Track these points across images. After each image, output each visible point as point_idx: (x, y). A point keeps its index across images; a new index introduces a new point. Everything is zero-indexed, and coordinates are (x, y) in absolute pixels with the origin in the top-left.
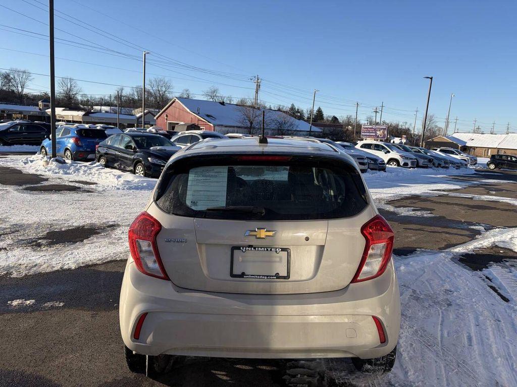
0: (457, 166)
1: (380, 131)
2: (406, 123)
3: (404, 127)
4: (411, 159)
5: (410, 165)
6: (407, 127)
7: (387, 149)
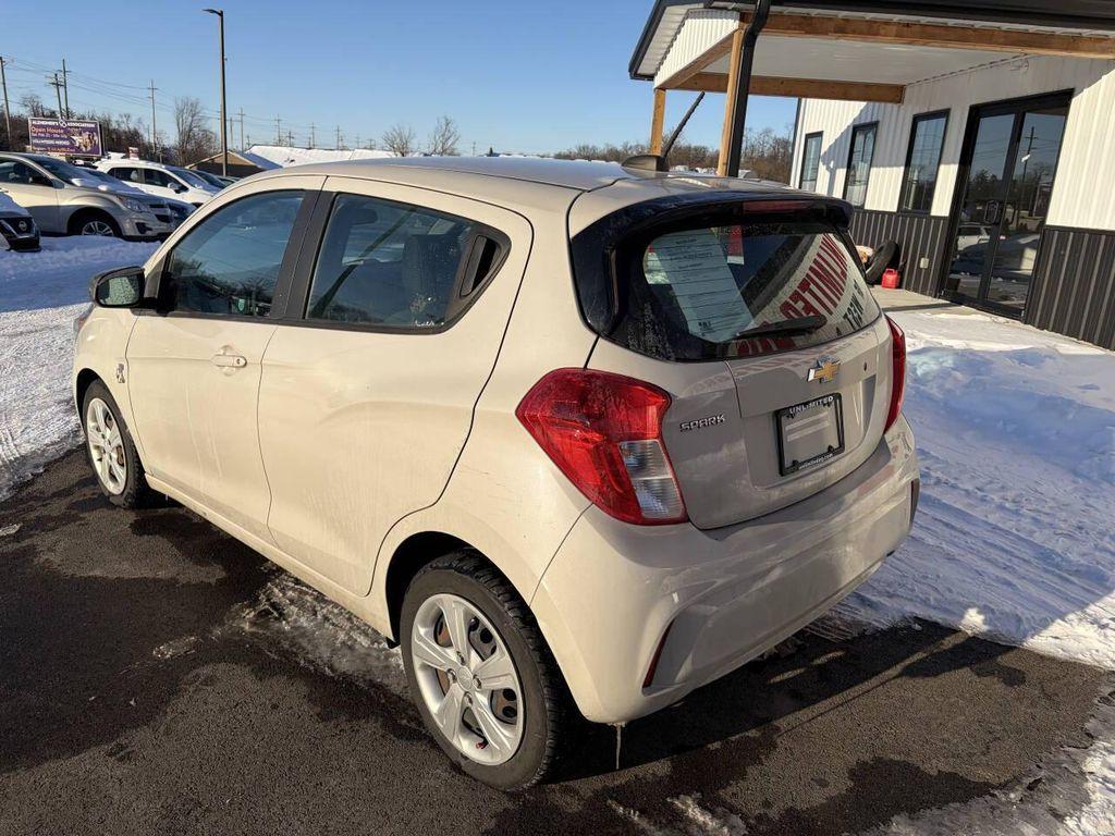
1: (80, 134)
2: (128, 117)
3: (123, 127)
6: (132, 126)
7: (178, 183)
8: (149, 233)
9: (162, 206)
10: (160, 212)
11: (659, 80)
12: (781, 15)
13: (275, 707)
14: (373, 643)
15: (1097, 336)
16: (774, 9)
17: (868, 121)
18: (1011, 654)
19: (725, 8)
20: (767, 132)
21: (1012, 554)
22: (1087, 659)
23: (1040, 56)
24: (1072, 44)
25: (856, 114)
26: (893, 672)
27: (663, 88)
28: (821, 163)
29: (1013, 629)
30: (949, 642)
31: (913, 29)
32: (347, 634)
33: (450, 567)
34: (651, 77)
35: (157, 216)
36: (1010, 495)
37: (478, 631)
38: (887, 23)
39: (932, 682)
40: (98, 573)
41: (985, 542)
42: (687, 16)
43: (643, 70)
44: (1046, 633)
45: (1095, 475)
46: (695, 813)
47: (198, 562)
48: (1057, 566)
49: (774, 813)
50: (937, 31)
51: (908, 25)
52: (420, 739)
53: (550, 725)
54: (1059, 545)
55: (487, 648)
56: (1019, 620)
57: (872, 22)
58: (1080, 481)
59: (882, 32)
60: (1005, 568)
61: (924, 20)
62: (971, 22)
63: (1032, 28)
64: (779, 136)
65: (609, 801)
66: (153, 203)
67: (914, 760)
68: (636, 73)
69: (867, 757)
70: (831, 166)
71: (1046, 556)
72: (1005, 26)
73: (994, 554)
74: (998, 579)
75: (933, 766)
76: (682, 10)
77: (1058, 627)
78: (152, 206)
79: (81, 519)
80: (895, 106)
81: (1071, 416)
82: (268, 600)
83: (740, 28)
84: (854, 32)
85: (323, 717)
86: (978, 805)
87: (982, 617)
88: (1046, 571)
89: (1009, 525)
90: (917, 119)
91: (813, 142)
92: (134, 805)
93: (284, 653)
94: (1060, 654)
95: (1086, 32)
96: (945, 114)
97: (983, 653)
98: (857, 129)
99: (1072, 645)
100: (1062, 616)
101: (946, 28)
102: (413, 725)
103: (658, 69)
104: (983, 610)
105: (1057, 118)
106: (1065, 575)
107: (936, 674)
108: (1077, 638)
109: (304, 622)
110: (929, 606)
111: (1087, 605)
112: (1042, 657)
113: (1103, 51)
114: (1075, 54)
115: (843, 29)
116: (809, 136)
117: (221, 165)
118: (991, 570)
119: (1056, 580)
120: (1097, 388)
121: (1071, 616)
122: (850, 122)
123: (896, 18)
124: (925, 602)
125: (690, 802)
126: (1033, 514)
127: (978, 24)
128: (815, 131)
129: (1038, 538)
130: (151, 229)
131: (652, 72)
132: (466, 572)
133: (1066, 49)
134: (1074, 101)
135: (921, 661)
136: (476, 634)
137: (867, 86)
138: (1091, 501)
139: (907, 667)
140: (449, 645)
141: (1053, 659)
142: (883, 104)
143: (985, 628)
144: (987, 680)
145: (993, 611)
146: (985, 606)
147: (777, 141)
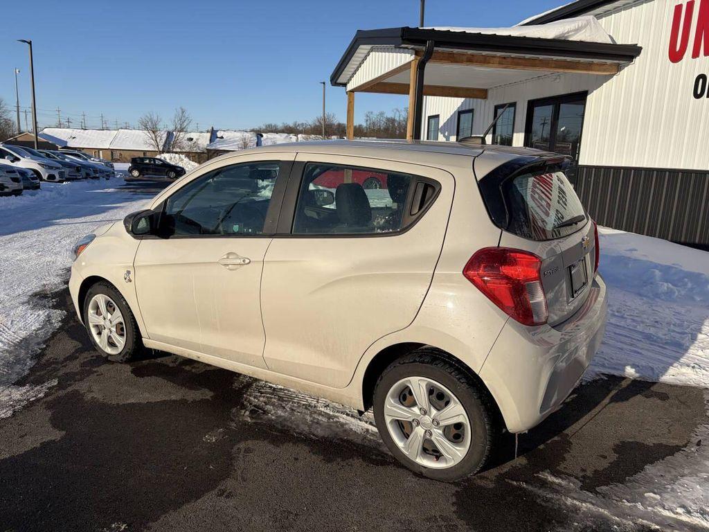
0: (107, 175)
4: (57, 168)
5: (58, 178)
7: (13, 155)
8: (6, 190)
9: (14, 172)
10: (13, 175)
11: (350, 87)
12: (437, 52)
13: (296, 459)
14: (329, 419)
15: (614, 224)
16: (435, 49)
17: (467, 108)
18: (657, 385)
19: (407, 48)
20: (382, 114)
21: (632, 338)
22: (692, 384)
23: (566, 73)
24: (589, 67)
25: (459, 104)
26: (607, 400)
27: (352, 91)
28: (439, 133)
29: (651, 374)
30: (624, 384)
31: (509, 60)
32: (311, 416)
33: (415, 361)
34: (345, 85)
35: (11, 178)
36: (615, 309)
37: (434, 395)
38: (494, 57)
39: (626, 404)
40: (133, 401)
41: (615, 333)
42: (372, 50)
43: (340, 81)
44: (667, 374)
45: (650, 295)
46: (551, 478)
47: (191, 388)
48: (655, 341)
49: (589, 473)
50: (520, 61)
51: (504, 58)
52: (388, 465)
53: (489, 438)
54: (652, 331)
55: (442, 403)
56: (652, 369)
57: (485, 56)
58: (645, 299)
59: (491, 61)
60: (631, 345)
61: (513, 55)
62: (552, 57)
63: (569, 59)
64: (389, 116)
65: (506, 480)
66: (8, 170)
67: (639, 440)
68: (336, 82)
69: (617, 442)
70: (446, 134)
71: (648, 337)
72: (555, 58)
73: (623, 339)
74: (632, 351)
75: (651, 441)
76: (369, 47)
77: (672, 371)
78: (7, 172)
79: (95, 372)
80: (483, 101)
81: (630, 265)
82: (251, 404)
83: (416, 59)
84: (476, 62)
85: (329, 461)
86: (679, 456)
87: (634, 370)
88: (652, 344)
89: (622, 324)
90: (497, 108)
91: (433, 121)
92: (253, 518)
93: (281, 431)
94: (679, 383)
95: (596, 61)
96: (513, 105)
97: (642, 387)
98: (460, 113)
99: (683, 378)
100: (671, 365)
101: (524, 59)
102: (379, 458)
103: (350, 79)
104: (633, 366)
105: (580, 106)
106: (661, 345)
107: (627, 400)
108: (683, 374)
109: (280, 412)
110: (606, 367)
111: (679, 359)
112: (671, 385)
113: (604, 71)
114: (590, 72)
115: (470, 60)
116: (430, 118)
117: (34, 142)
118: (625, 347)
119: (657, 348)
120: (636, 250)
121: (675, 365)
122: (456, 109)
123: (499, 54)
124: (603, 366)
125: (547, 474)
126: (632, 317)
127: (541, 57)
128: (434, 114)
129: (640, 328)
130: (7, 188)
131: (345, 81)
132: (428, 363)
133: (586, 70)
134: (589, 97)
135: (617, 394)
136: (434, 397)
137: (468, 89)
138: (654, 308)
139: (612, 398)
140: (414, 404)
141: (676, 386)
142: (475, 100)
143: (637, 375)
144: (652, 399)
145: (638, 366)
146: (633, 364)
147: (388, 120)
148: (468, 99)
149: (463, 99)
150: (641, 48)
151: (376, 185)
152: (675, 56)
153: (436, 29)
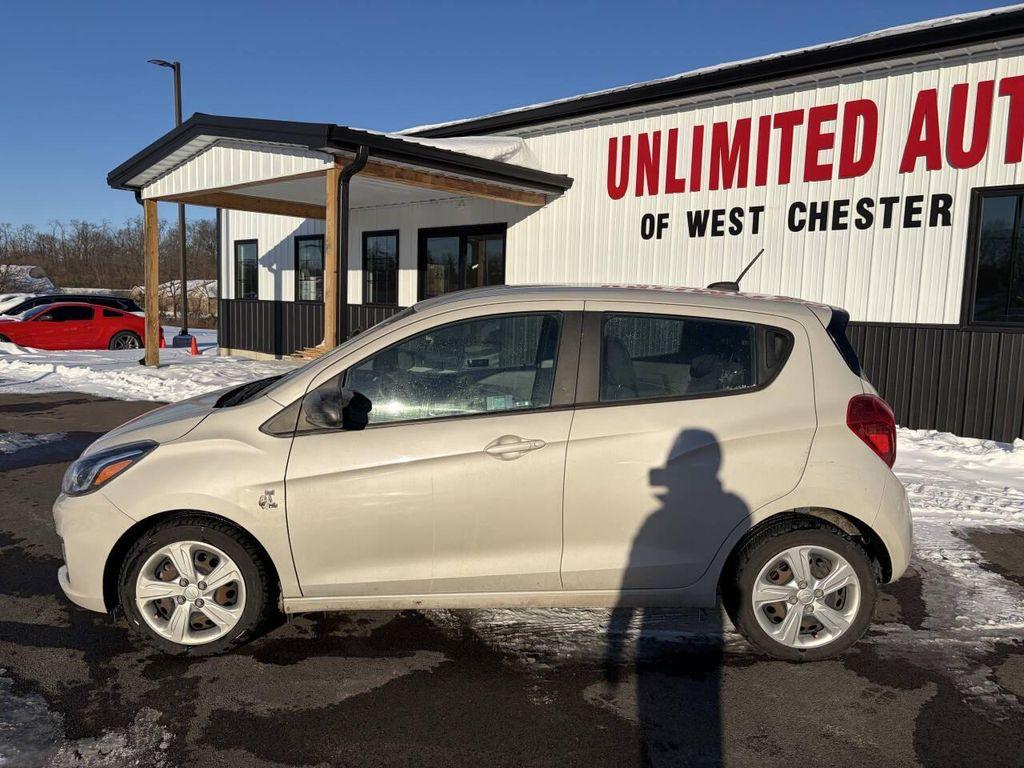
17: (311, 233)
24: (519, 196)
25: (296, 227)
28: (260, 266)
34: (137, 188)
42: (216, 143)
51: (438, 176)
70: (274, 267)
83: (336, 167)
90: (366, 236)
95: (527, 190)
96: (394, 233)
98: (298, 239)
101: (458, 180)
113: (533, 202)
114: (520, 203)
122: (290, 232)
123: (433, 171)
128: (248, 238)
131: (141, 184)
133: (515, 199)
134: (509, 231)
148: (312, 220)
149: (302, 220)
150: (572, 180)
151: (133, 343)
152: (616, 192)
153: (369, 132)
